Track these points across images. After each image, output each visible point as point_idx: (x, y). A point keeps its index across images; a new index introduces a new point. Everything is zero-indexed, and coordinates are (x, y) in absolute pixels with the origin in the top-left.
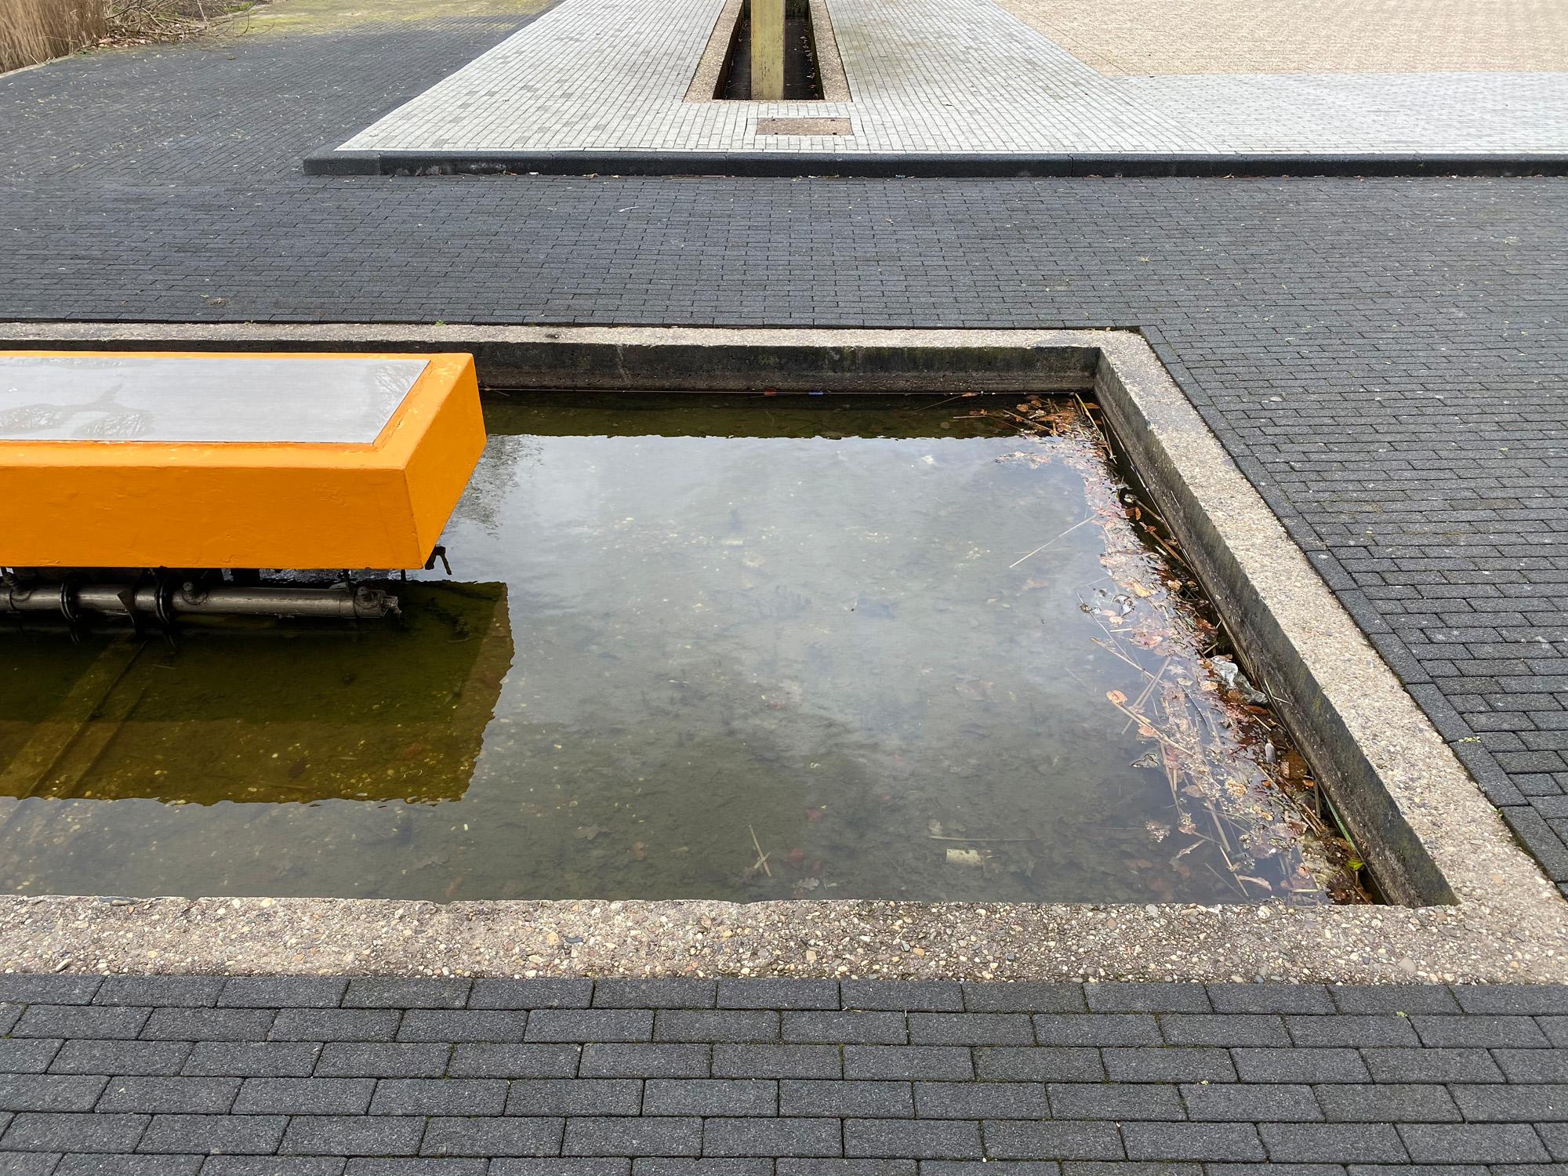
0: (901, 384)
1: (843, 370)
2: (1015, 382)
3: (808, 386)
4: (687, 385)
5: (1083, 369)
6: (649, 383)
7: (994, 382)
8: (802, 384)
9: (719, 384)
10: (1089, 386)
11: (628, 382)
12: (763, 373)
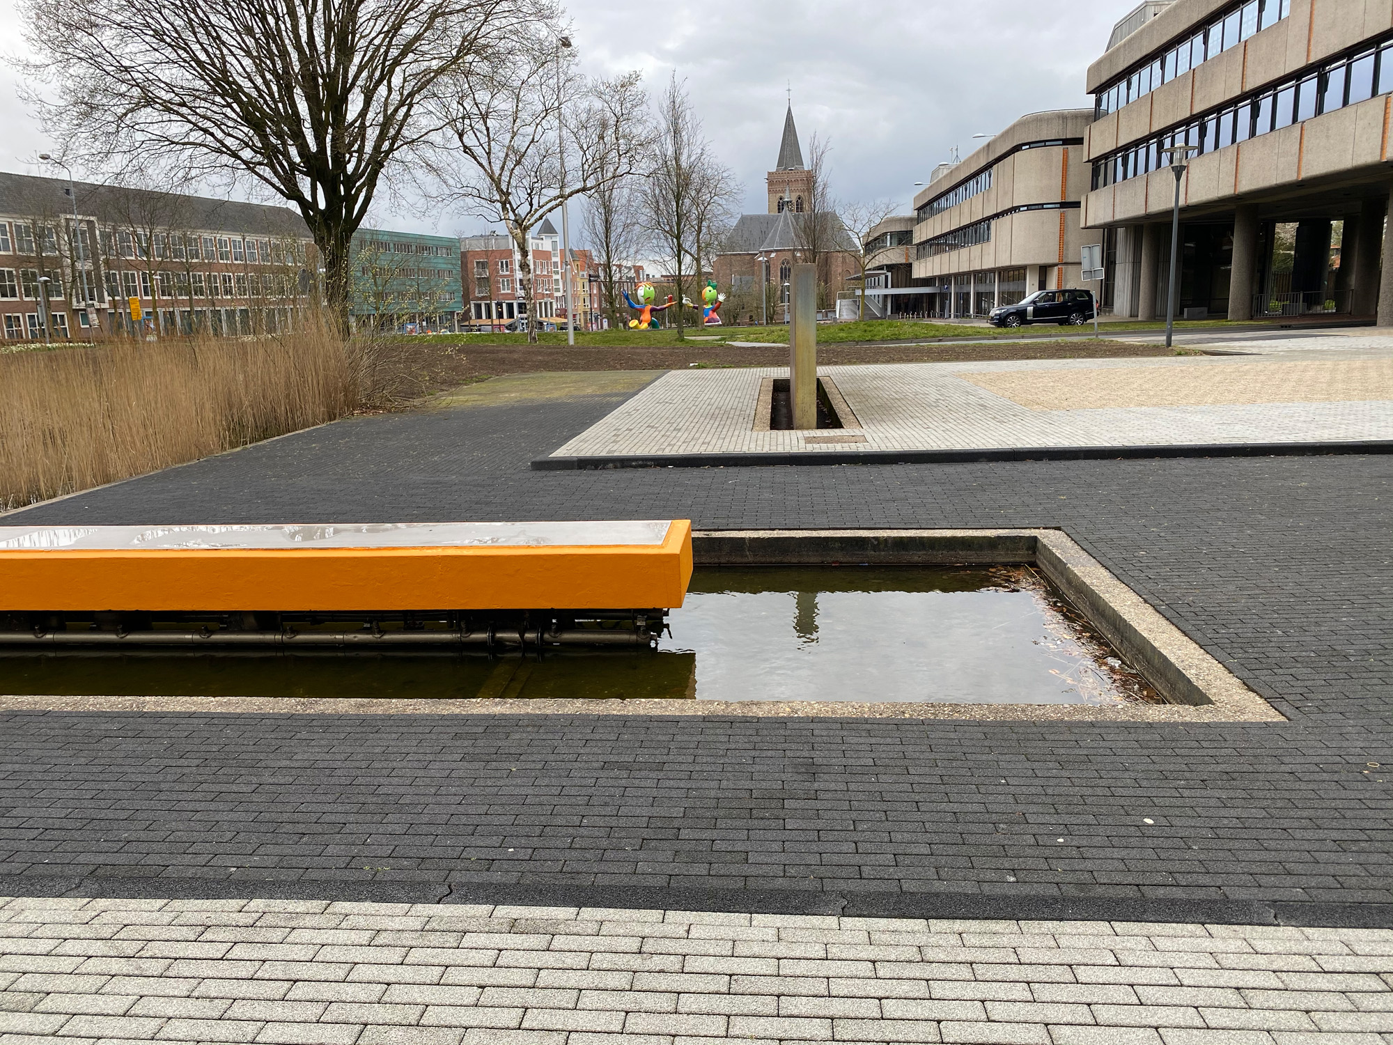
0: (916, 558)
1: (880, 550)
2: (986, 557)
3: (858, 560)
4: (786, 561)
5: (1027, 550)
6: (763, 560)
7: (973, 557)
8: (854, 559)
9: (805, 559)
10: (1033, 560)
11: (751, 559)
12: (832, 553)
